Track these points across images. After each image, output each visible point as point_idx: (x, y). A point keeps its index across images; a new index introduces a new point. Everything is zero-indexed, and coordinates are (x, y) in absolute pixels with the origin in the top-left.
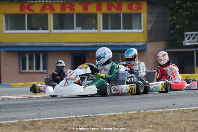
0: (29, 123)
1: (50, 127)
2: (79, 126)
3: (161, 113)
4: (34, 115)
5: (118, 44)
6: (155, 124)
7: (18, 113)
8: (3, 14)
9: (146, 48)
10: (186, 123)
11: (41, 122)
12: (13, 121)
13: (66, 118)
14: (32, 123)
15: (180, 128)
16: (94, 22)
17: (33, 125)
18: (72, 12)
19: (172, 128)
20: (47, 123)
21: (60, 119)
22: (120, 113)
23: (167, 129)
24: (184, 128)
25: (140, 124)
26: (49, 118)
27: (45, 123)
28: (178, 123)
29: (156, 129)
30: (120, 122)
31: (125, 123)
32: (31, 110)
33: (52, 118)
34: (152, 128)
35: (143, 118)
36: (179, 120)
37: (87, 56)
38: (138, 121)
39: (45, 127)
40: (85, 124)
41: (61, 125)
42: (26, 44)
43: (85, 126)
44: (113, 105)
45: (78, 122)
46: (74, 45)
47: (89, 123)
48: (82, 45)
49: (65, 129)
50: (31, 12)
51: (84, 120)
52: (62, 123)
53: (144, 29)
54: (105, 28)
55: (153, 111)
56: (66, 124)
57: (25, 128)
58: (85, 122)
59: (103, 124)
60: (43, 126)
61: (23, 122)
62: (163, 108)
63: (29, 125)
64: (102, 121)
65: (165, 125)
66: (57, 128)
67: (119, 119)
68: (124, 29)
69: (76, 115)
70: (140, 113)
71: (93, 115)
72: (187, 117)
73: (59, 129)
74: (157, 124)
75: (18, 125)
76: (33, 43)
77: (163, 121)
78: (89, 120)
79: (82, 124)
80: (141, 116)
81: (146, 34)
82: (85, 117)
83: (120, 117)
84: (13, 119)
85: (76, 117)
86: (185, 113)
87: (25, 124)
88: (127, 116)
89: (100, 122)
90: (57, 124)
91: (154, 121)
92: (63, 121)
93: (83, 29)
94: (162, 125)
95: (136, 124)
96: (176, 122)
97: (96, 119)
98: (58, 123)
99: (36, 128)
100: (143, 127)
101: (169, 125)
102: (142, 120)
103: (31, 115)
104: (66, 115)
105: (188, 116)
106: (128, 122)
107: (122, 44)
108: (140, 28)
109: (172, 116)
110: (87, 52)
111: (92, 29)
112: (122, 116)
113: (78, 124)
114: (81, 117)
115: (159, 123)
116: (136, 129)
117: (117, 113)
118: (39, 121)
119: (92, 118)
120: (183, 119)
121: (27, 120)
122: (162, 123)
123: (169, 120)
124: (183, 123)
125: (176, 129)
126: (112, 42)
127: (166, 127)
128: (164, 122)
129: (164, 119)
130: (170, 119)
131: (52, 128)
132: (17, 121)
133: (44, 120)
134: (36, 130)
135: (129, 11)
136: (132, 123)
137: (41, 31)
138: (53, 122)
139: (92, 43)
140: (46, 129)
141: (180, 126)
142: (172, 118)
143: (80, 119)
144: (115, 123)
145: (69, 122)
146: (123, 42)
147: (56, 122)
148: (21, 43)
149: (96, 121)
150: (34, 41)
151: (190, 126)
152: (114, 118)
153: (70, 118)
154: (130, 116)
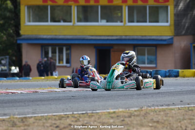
0: (20, 120)
1: (42, 124)
2: (73, 123)
3: (164, 110)
4: (29, 111)
5: (144, 38)
6: (154, 122)
7: (14, 108)
8: (25, 6)
9: (173, 42)
10: (189, 121)
11: (32, 119)
12: (4, 117)
13: (61, 115)
14: (22, 120)
15: (181, 127)
16: (120, 14)
17: (24, 122)
18: (96, 4)
19: (172, 126)
20: (40, 120)
21: (54, 115)
22: (121, 110)
23: (167, 128)
24: (186, 127)
25: (139, 122)
26: (42, 115)
27: (36, 120)
28: (180, 122)
29: (155, 127)
30: (118, 119)
31: (123, 120)
32: (28, 106)
33: (46, 114)
34: (152, 126)
35: (143, 116)
36: (182, 118)
37: (112, 50)
38: (138, 118)
39: (36, 124)
40: (80, 121)
41: (53, 122)
42: (48, 37)
43: (80, 123)
44: (117, 101)
45: (73, 119)
46: (98, 38)
47: (83, 121)
48: (106, 38)
49: (57, 127)
50: (54, 4)
51: (80, 117)
52: (55, 119)
53: (171, 22)
54: (131, 21)
55: (156, 108)
56: (59, 121)
57: (14, 125)
58: (81, 119)
59: (99, 121)
60: (34, 123)
61: (14, 118)
62: (168, 105)
63: (19, 122)
64: (99, 118)
65: (166, 123)
66: (48, 125)
67: (118, 116)
68: (150, 22)
69: (73, 112)
70: (142, 110)
71: (91, 112)
72: (191, 115)
73: (51, 126)
74: (158, 122)
75: (8, 121)
76: (56, 35)
77: (165, 118)
78: (85, 117)
79: (76, 121)
80: (143, 113)
81: (173, 28)
82: (83, 114)
83: (120, 114)
84: (5, 115)
85: (73, 114)
86: (190, 110)
87: (15, 120)
88: (128, 113)
89: (97, 120)
90: (50, 121)
91: (155, 120)
92: (57, 118)
93: (107, 22)
94: (163, 123)
95: (135, 122)
96: (179, 121)
97: (92, 116)
98: (52, 120)
99: (26, 125)
100: (142, 125)
101: (170, 124)
102: (143, 118)
103: (26, 110)
104: (63, 111)
105: (193, 114)
106: (127, 120)
107: (148, 38)
108: (167, 22)
109: (175, 114)
110: (112, 46)
111: (116, 22)
112: (122, 114)
113: (72, 121)
114: (78, 114)
115: (160, 121)
116: (133, 127)
117: (117, 110)
118: (31, 117)
119: (89, 114)
120: (187, 117)
121: (19, 116)
122: (163, 121)
123: (171, 118)
124: (185, 121)
125: (177, 127)
126: (137, 36)
127: (166, 126)
128: (165, 121)
129: (166, 116)
130: (173, 117)
131: (44, 126)
132: (8, 117)
133: (38, 116)
134: (26, 127)
135: (156, 4)
136: (131, 121)
137: (62, 24)
138: (46, 119)
139: (117, 36)
140: (37, 126)
141: (181, 124)
142: (174, 115)
143: (76, 116)
144: (112, 121)
145: (64, 118)
146: (149, 36)
147: (49, 119)
148: (44, 35)
149: (93, 119)
150: (57, 34)
151: (192, 125)
152: (113, 115)
153: (66, 115)
154: (130, 113)
